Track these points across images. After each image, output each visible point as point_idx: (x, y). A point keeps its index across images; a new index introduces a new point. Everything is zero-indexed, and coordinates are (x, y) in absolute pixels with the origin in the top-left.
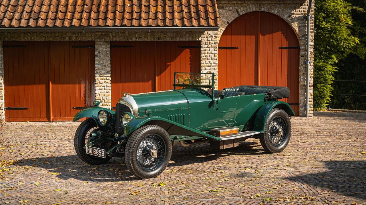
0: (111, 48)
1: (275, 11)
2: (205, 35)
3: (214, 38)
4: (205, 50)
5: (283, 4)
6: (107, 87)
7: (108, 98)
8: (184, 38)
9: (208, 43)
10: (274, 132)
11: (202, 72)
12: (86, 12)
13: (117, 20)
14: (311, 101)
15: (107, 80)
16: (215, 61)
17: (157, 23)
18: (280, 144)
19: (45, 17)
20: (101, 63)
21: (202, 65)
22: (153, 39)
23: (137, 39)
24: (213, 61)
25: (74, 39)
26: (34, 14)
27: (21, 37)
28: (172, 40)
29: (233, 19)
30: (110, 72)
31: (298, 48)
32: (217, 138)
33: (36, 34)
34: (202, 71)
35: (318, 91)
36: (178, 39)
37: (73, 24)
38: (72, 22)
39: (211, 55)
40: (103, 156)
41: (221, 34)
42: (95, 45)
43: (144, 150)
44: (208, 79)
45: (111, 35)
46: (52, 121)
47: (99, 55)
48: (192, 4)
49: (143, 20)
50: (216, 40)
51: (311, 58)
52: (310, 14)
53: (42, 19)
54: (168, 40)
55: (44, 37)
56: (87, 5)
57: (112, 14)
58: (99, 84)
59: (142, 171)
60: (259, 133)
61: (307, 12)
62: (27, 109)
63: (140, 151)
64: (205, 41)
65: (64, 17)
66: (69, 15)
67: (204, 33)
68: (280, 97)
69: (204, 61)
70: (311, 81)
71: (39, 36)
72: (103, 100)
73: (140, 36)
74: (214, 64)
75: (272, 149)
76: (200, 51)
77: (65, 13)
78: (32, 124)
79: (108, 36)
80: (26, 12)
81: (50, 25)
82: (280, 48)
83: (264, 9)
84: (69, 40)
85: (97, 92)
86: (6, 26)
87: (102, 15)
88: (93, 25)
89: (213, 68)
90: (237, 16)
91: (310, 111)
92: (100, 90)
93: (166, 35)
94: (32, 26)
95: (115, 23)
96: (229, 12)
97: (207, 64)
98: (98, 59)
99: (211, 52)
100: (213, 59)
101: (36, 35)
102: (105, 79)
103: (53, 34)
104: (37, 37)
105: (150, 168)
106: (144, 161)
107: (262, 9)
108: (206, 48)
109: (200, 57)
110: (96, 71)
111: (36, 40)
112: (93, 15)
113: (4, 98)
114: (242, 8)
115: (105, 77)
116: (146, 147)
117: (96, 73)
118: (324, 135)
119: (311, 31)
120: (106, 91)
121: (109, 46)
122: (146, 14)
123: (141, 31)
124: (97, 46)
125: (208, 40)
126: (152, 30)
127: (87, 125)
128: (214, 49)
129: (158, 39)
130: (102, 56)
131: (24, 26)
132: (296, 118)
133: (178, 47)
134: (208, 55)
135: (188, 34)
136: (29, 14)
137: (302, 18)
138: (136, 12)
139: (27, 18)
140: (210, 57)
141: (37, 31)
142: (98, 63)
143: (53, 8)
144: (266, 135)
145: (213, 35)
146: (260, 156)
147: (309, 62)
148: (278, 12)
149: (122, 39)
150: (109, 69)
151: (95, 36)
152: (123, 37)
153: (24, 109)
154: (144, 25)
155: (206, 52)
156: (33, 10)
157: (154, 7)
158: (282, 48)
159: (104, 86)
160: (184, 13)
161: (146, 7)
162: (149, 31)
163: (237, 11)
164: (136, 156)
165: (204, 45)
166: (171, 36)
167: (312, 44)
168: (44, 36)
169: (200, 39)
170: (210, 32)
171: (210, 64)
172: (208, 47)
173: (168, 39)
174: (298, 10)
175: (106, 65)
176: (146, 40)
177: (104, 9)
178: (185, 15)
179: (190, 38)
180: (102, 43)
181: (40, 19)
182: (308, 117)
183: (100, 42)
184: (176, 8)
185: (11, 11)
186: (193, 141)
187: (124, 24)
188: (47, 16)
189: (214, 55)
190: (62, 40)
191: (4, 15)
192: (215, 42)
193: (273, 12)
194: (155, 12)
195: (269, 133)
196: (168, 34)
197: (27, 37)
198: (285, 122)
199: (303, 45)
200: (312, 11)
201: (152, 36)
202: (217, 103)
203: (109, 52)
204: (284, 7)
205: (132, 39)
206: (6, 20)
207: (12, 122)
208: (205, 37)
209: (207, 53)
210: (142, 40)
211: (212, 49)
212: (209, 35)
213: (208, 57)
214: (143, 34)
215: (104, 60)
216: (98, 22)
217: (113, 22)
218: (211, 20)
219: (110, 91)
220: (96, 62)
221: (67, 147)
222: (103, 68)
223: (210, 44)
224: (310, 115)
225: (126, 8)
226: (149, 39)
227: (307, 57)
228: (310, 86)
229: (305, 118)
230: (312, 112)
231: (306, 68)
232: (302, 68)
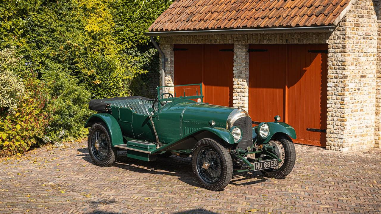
0: (249, 52)
3: (342, 39)
4: (332, 56)
6: (243, 97)
8: (311, 40)
9: (335, 46)
11: (328, 86)
15: (242, 89)
16: (343, 70)
20: (238, 69)
21: (328, 75)
22: (282, 42)
23: (268, 42)
24: (340, 71)
25: (218, 42)
27: (182, 40)
33: (192, 37)
34: (329, 83)
36: (305, 42)
37: (206, 26)
39: (338, 62)
42: (234, 49)
44: (335, 95)
45: (246, 38)
47: (236, 60)
49: (266, 20)
50: (344, 43)
58: (236, 93)
64: (332, 44)
67: (332, 34)
69: (331, 71)
71: (194, 39)
73: (271, 39)
74: (341, 75)
76: (327, 57)
79: (244, 39)
81: (191, 28)
84: (214, 43)
85: (235, 103)
86: (163, 30)
87: (238, 15)
88: (222, 27)
89: (340, 80)
92: (237, 100)
93: (294, 36)
94: (180, 29)
97: (334, 75)
98: (236, 65)
99: (338, 58)
100: (340, 68)
102: (241, 88)
104: (193, 40)
108: (333, 54)
109: (327, 65)
110: (234, 79)
111: (192, 43)
115: (241, 86)
120: (241, 102)
121: (245, 50)
124: (236, 50)
125: (335, 44)
128: (342, 56)
129: (287, 42)
130: (239, 61)
133: (309, 51)
134: (335, 63)
135: (314, 36)
139: (183, 20)
140: (337, 65)
145: (341, 36)
149: (255, 42)
151: (234, 39)
152: (256, 40)
154: (262, 26)
155: (333, 58)
157: (293, 2)
159: (240, 96)
161: (285, 2)
165: (331, 49)
166: (298, 37)
168: (197, 39)
169: (327, 42)
170: (337, 33)
171: (336, 75)
172: (335, 53)
173: (296, 41)
175: (242, 71)
176: (276, 43)
179: (317, 40)
180: (239, 46)
183: (237, 46)
189: (341, 63)
190: (210, 43)
192: (343, 45)
197: (186, 40)
201: (281, 38)
203: (244, 57)
205: (263, 42)
208: (332, 38)
209: (334, 60)
210: (272, 43)
212: (337, 36)
213: (335, 65)
214: (273, 35)
215: (240, 66)
218: (331, 17)
220: (234, 69)
222: (240, 75)
223: (337, 48)
226: (278, 42)
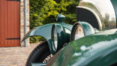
51: (28, 8)
70: (28, 23)
132: (18, 48)
147: (26, 10)
224: (28, 46)
227: (25, 7)
228: (27, 26)
229: (24, 48)
230: (29, 44)
231: (25, 14)
232: (22, 14)
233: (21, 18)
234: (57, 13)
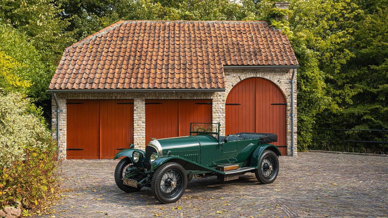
0: (145, 105)
1: (267, 77)
2: (215, 95)
3: (222, 97)
4: (215, 106)
5: (273, 72)
6: (143, 133)
7: (143, 141)
8: (200, 97)
9: (217, 100)
10: (266, 168)
11: (213, 122)
12: (127, 78)
13: (150, 84)
14: (296, 144)
15: (142, 128)
16: (223, 114)
17: (180, 86)
18: (271, 177)
19: (98, 82)
20: (138, 116)
21: (213, 117)
22: (177, 98)
23: (165, 98)
25: (118, 98)
26: (89, 80)
27: (80, 96)
28: (191, 99)
29: (236, 83)
30: (145, 122)
31: (286, 105)
32: (222, 172)
35: (301, 137)
36: (195, 98)
37: (118, 87)
38: (117, 86)
39: (220, 109)
40: (135, 186)
41: (228, 94)
42: (134, 102)
43: (166, 181)
45: (146, 95)
46: (101, 158)
47: (136, 109)
48: (206, 72)
49: (170, 84)
51: (295, 112)
52: (293, 80)
53: (95, 83)
54: (188, 98)
55: (97, 96)
56: (129, 73)
57: (147, 80)
58: (136, 131)
59: (164, 198)
60: (254, 168)
61: (291, 78)
62: (83, 150)
63: (162, 183)
64: (215, 99)
65: (111, 82)
66: (115, 80)
68: (270, 141)
69: (214, 114)
70: (295, 129)
71: (93, 96)
72: (140, 143)
73: (167, 96)
74: (222, 117)
75: (265, 181)
76: (212, 106)
77: (112, 79)
78: (87, 161)
79: (144, 96)
80: (84, 78)
81: (101, 88)
82: (272, 104)
83: (259, 76)
84: (115, 99)
85: (135, 137)
86: (69, 88)
87: (139, 80)
88: (133, 88)
89: (222, 119)
90: (239, 80)
91: (295, 152)
92: (137, 135)
93: (186, 94)
94: (88, 88)
95: (149, 86)
96: (234, 78)
97: (217, 116)
98: (136, 113)
99: (220, 107)
100: (221, 113)
101: (91, 95)
103: (103, 95)
105: (171, 195)
106: (166, 190)
107: (258, 76)
108: (216, 105)
109: (212, 111)
110: (134, 122)
111: (90, 98)
112: (133, 80)
113: (66, 142)
114: (243, 75)
115: (141, 126)
116: (167, 179)
117: (134, 123)
118: (305, 170)
119: (294, 91)
120: (141, 136)
121: (144, 103)
122: (172, 79)
123: (168, 92)
124: (136, 103)
126: (176, 91)
127: (124, 162)
129: (181, 98)
130: (139, 110)
131: (82, 88)
132: (285, 157)
133: (196, 104)
134: (218, 110)
135: (203, 94)
136: (86, 80)
137: (288, 82)
138: (164, 78)
139: (84, 83)
141: (92, 92)
142: (136, 115)
143: (104, 76)
144: (259, 170)
145: (222, 95)
146: (256, 187)
147: (293, 115)
148: (270, 78)
149: (154, 98)
150: (144, 120)
151: (134, 96)
153: (81, 150)
154: (170, 88)
156: (89, 77)
157: (178, 75)
158: (273, 104)
159: (140, 133)
160: (200, 78)
161: (172, 75)
162: (174, 92)
163: (239, 77)
164: (160, 186)
165: (215, 102)
166: (190, 95)
167: (296, 101)
169: (212, 98)
170: (219, 93)
171: (219, 116)
174: (284, 76)
175: (142, 117)
176: (172, 98)
177: (141, 76)
178: (200, 80)
179: (205, 97)
180: (139, 101)
181: (94, 83)
182: (294, 157)
183: (137, 100)
184: (194, 75)
185: (73, 78)
186: (204, 175)
187: (155, 86)
188: (99, 81)
189: (222, 109)
190: (110, 99)
191: (68, 80)
192: (223, 100)
193: (266, 77)
194: (178, 78)
195: (262, 169)
196: (188, 94)
197: (84, 97)
198: (274, 160)
199: (289, 102)
200: (295, 77)
201: (176, 96)
202: (222, 146)
203: (144, 108)
204: (274, 74)
205: (161, 98)
206: (69, 84)
207: (71, 160)
208: (216, 96)
209: (217, 108)
210: (169, 99)
211: (221, 105)
212: (219, 95)
214: (169, 94)
215: (140, 113)
216: (136, 86)
217: (147, 85)
218: (220, 84)
219: (145, 136)
220: (134, 115)
221: (111, 178)
222: (140, 119)
223: (219, 101)
224: (295, 155)
225: (157, 75)
226: (174, 98)
227: (292, 111)
228: (294, 133)
229: (291, 157)
230: (296, 153)
231: (292, 119)
232: (289, 120)
233: (288, 124)
234: (336, 107)
